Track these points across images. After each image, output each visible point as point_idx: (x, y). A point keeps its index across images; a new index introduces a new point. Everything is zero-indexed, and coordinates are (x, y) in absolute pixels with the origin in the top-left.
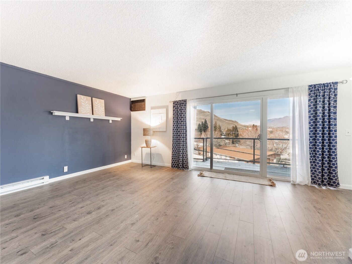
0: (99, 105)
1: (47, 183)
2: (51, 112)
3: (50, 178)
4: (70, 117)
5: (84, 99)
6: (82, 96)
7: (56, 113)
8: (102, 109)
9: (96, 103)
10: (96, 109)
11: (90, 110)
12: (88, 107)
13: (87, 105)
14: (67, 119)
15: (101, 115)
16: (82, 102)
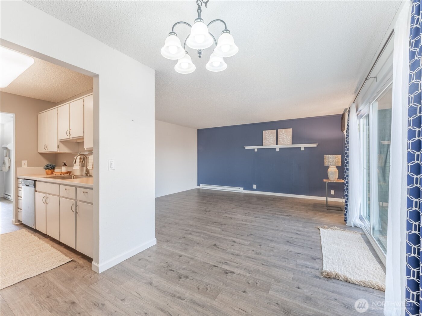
0: (284, 134)
1: (242, 192)
2: (244, 147)
3: (244, 190)
4: (258, 149)
5: (268, 133)
6: (267, 131)
7: (247, 148)
8: (288, 138)
9: (281, 133)
10: (280, 139)
11: (273, 141)
12: (272, 139)
13: (271, 137)
14: (256, 150)
15: (286, 144)
16: (266, 136)
